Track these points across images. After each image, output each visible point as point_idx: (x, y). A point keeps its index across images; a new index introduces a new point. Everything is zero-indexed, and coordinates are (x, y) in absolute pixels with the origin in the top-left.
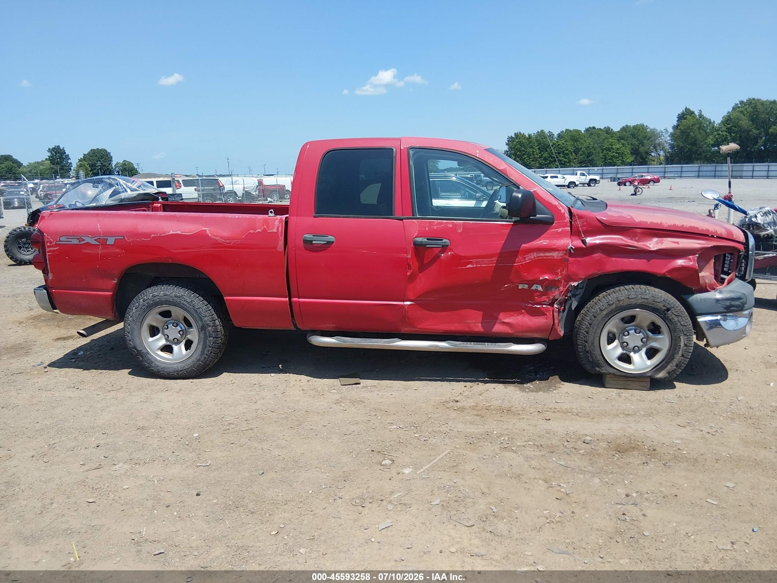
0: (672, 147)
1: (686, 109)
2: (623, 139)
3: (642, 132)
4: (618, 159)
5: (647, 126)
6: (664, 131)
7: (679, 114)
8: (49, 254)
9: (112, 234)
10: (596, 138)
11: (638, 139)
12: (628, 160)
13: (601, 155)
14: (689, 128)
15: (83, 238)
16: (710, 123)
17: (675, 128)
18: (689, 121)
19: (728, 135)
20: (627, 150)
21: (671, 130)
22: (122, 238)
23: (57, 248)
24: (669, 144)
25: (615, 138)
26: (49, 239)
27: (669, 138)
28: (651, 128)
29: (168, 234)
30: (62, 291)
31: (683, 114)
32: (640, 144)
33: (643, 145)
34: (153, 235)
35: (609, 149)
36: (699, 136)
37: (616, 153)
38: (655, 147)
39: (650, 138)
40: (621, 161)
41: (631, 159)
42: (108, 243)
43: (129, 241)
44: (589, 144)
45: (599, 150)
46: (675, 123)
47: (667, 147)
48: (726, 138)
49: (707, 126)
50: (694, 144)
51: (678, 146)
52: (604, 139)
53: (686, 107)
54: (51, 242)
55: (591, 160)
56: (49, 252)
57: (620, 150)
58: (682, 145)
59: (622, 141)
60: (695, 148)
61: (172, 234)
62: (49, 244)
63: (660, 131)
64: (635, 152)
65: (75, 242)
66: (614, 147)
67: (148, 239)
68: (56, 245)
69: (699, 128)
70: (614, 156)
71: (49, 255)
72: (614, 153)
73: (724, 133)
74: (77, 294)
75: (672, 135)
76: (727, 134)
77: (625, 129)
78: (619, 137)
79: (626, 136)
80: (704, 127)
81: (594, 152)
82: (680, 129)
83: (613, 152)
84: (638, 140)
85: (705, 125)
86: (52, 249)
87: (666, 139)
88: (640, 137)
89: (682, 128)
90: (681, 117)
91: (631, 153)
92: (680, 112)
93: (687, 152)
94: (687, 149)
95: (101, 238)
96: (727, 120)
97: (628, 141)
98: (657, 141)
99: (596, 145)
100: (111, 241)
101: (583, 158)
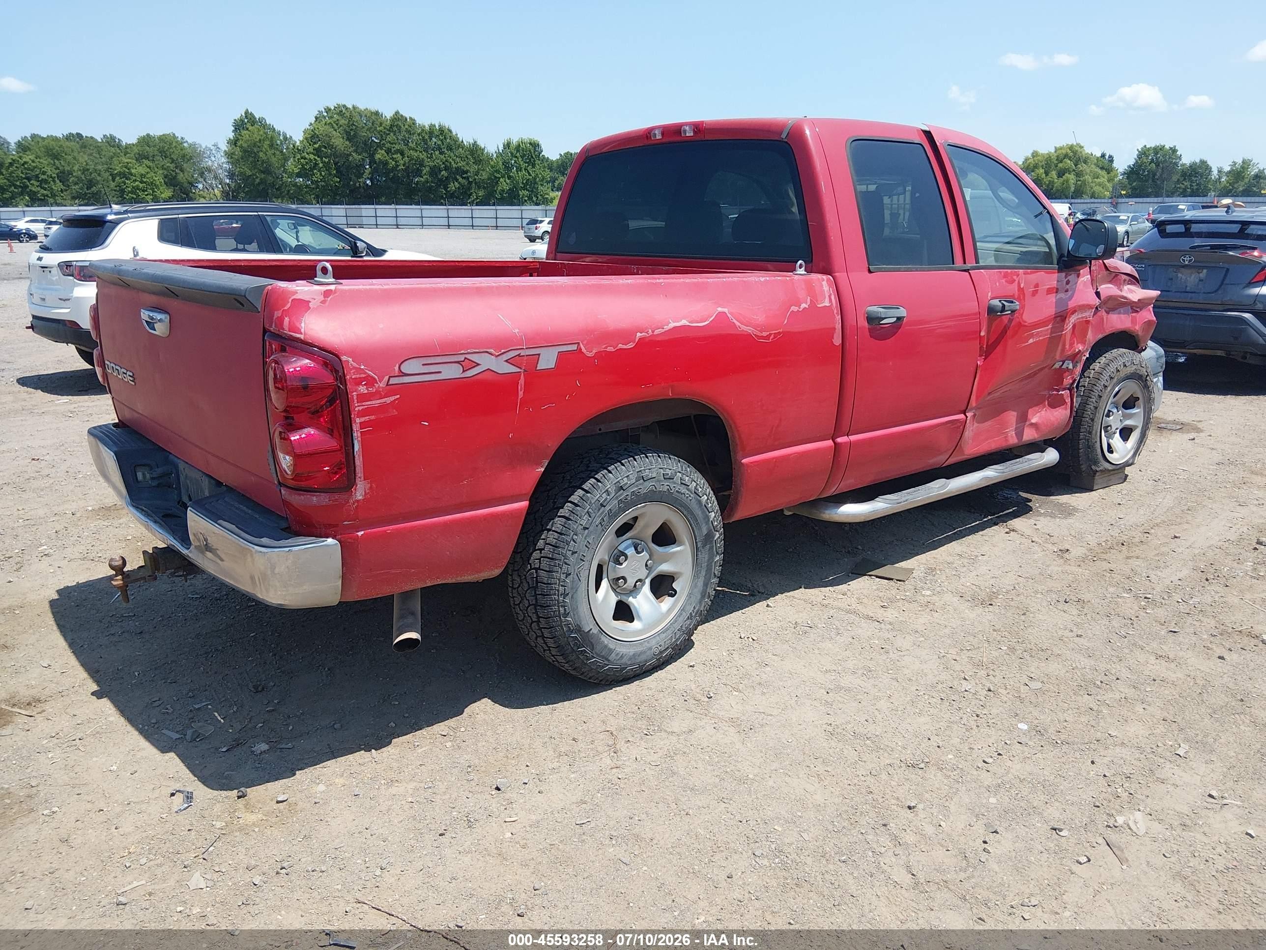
0: (231, 175)
1: (247, 112)
2: (147, 158)
3: (176, 147)
4: (146, 193)
5: (182, 138)
6: (212, 148)
7: (235, 120)
8: (363, 419)
9: (548, 340)
10: (94, 154)
11: (172, 159)
12: (163, 196)
13: (113, 185)
14: (255, 145)
15: (475, 358)
16: (285, 138)
17: (234, 143)
18: (255, 133)
19: (318, 159)
20: (159, 179)
21: (224, 147)
22: (575, 347)
23: (392, 398)
24: (226, 170)
25: (132, 155)
26: (359, 370)
27: (224, 160)
28: (190, 141)
29: (667, 328)
30: (390, 528)
31: (242, 120)
32: (176, 167)
33: (182, 170)
34: (639, 335)
35: (123, 175)
36: (274, 160)
37: (142, 182)
38: (202, 174)
39: (191, 158)
40: (151, 197)
41: (168, 193)
42: (541, 366)
43: (589, 355)
44: (87, 164)
45: (106, 175)
46: (231, 135)
47: (222, 174)
48: (316, 164)
49: (281, 143)
50: (267, 171)
51: (241, 174)
52: (112, 158)
53: (247, 110)
54: (370, 382)
55: (96, 194)
56: (361, 414)
57: (148, 178)
58: (249, 173)
59: (146, 162)
60: (270, 179)
61: (675, 328)
62: (363, 389)
63: (206, 147)
64: (171, 181)
65: (451, 372)
66: (133, 171)
67: (631, 346)
68: (391, 390)
69: (271, 146)
70: (137, 188)
71: (362, 425)
72: (137, 183)
73: (312, 157)
74: (435, 525)
75: (229, 155)
76: (316, 158)
77: (146, 140)
78: (139, 154)
79: (151, 154)
80: (277, 145)
81: (99, 178)
82: (241, 147)
83: (135, 181)
84: (173, 161)
85: (279, 142)
86: (376, 403)
87: (219, 161)
88: (175, 157)
89: (245, 145)
90: (239, 126)
91: (165, 183)
92: (237, 117)
93: (259, 184)
94: (258, 181)
95: (523, 353)
96: (312, 137)
97: (156, 162)
98: (203, 165)
99: (99, 167)
100: (548, 360)
101: (81, 189)
